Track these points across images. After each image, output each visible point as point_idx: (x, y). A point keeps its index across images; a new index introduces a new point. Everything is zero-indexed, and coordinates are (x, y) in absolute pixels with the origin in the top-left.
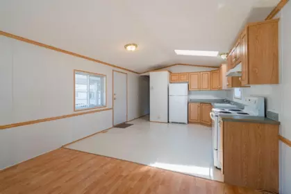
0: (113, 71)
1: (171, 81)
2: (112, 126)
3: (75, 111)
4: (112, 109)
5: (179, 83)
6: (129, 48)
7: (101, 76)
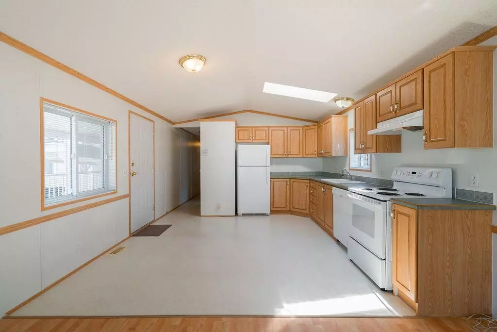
0: (130, 112)
1: (238, 141)
2: (128, 235)
3: (43, 209)
4: (129, 196)
5: (252, 143)
6: (191, 65)
7: (106, 121)
